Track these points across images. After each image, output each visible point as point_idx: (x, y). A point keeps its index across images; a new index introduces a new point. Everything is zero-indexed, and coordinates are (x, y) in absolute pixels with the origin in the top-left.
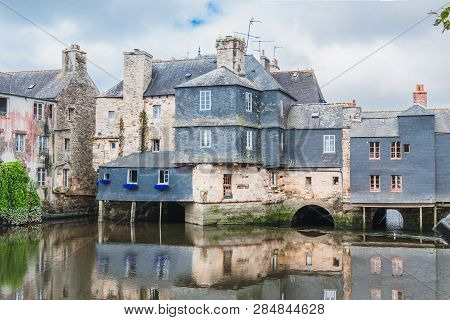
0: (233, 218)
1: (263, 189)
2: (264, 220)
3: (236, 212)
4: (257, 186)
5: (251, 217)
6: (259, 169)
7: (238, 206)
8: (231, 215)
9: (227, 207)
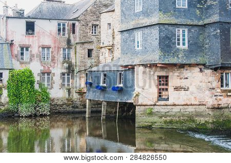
0: (171, 122)
1: (207, 92)
2: (210, 126)
3: (174, 116)
4: (199, 88)
5: (194, 121)
6: (201, 71)
7: (176, 109)
8: (168, 119)
9: (163, 110)
